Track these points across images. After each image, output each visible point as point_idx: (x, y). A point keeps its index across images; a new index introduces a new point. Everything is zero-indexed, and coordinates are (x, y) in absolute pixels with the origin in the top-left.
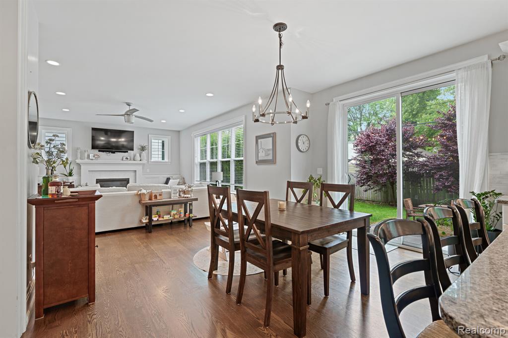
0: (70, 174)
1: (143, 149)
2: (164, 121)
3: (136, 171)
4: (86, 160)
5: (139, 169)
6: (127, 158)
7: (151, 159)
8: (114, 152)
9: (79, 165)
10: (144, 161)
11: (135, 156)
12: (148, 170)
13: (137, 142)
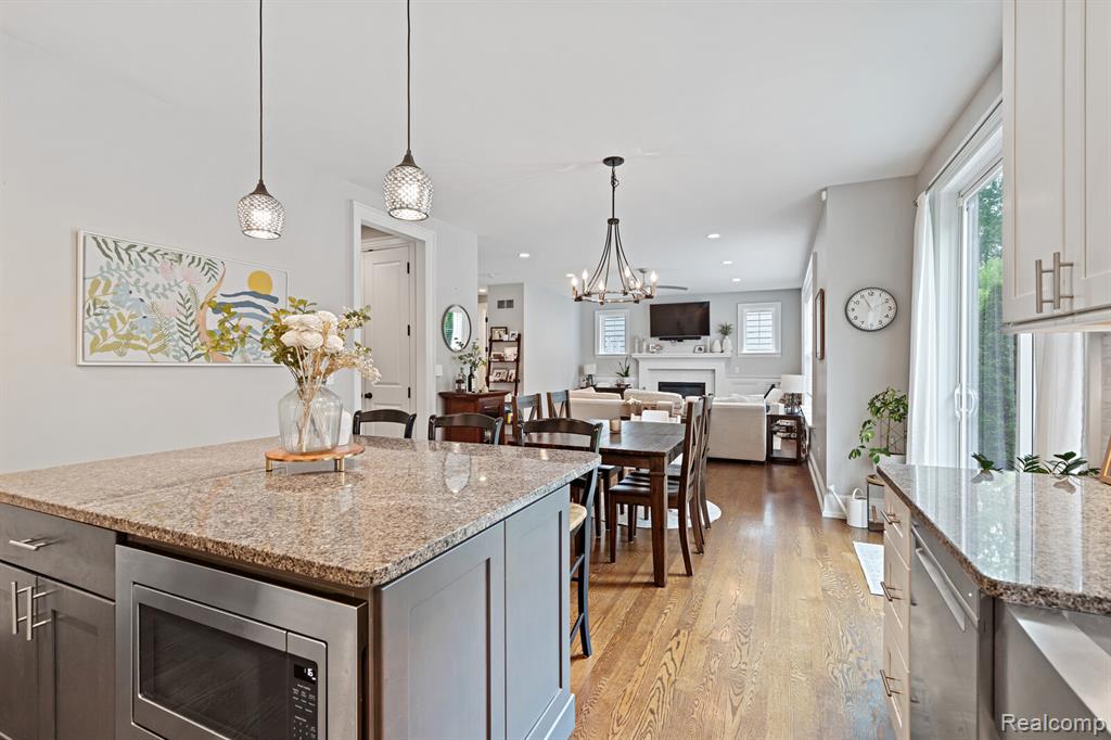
0: (626, 375)
1: (725, 331)
2: (738, 280)
3: (714, 371)
4: (644, 354)
5: (720, 367)
6: (700, 349)
7: (742, 349)
8: (680, 340)
9: (637, 361)
10: (728, 354)
11: (712, 344)
12: (737, 369)
13: (715, 321)
